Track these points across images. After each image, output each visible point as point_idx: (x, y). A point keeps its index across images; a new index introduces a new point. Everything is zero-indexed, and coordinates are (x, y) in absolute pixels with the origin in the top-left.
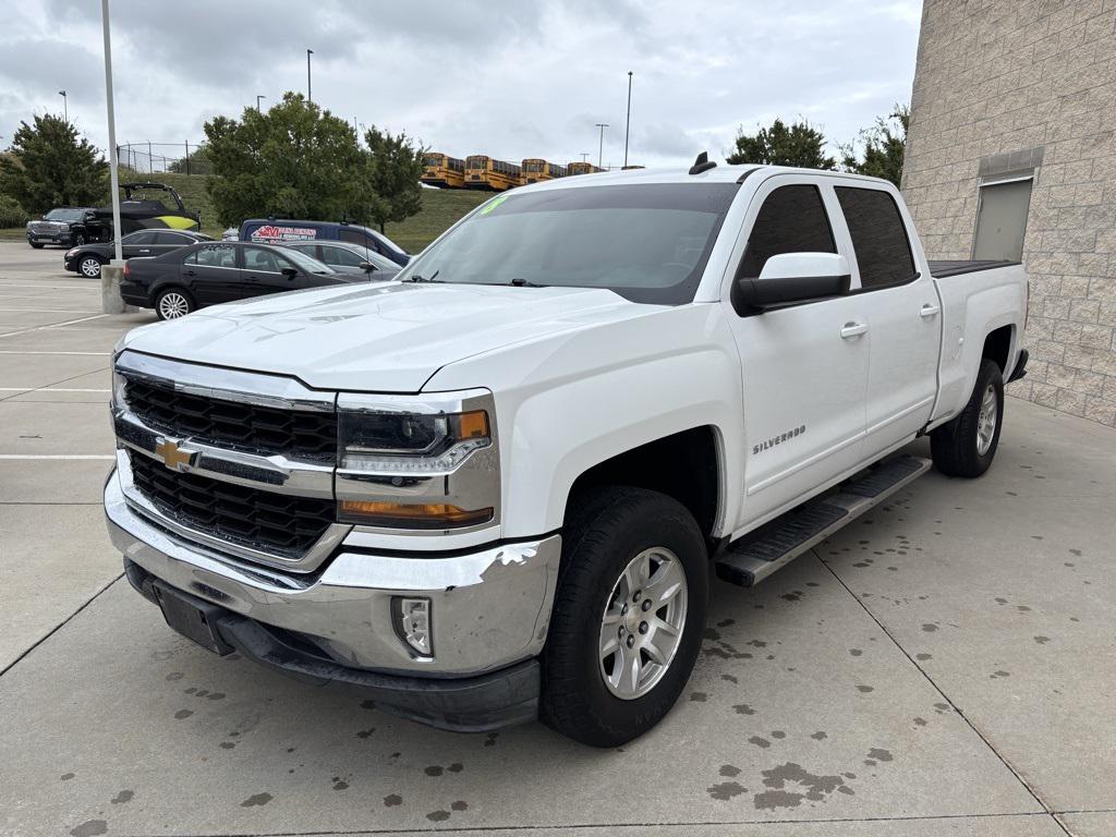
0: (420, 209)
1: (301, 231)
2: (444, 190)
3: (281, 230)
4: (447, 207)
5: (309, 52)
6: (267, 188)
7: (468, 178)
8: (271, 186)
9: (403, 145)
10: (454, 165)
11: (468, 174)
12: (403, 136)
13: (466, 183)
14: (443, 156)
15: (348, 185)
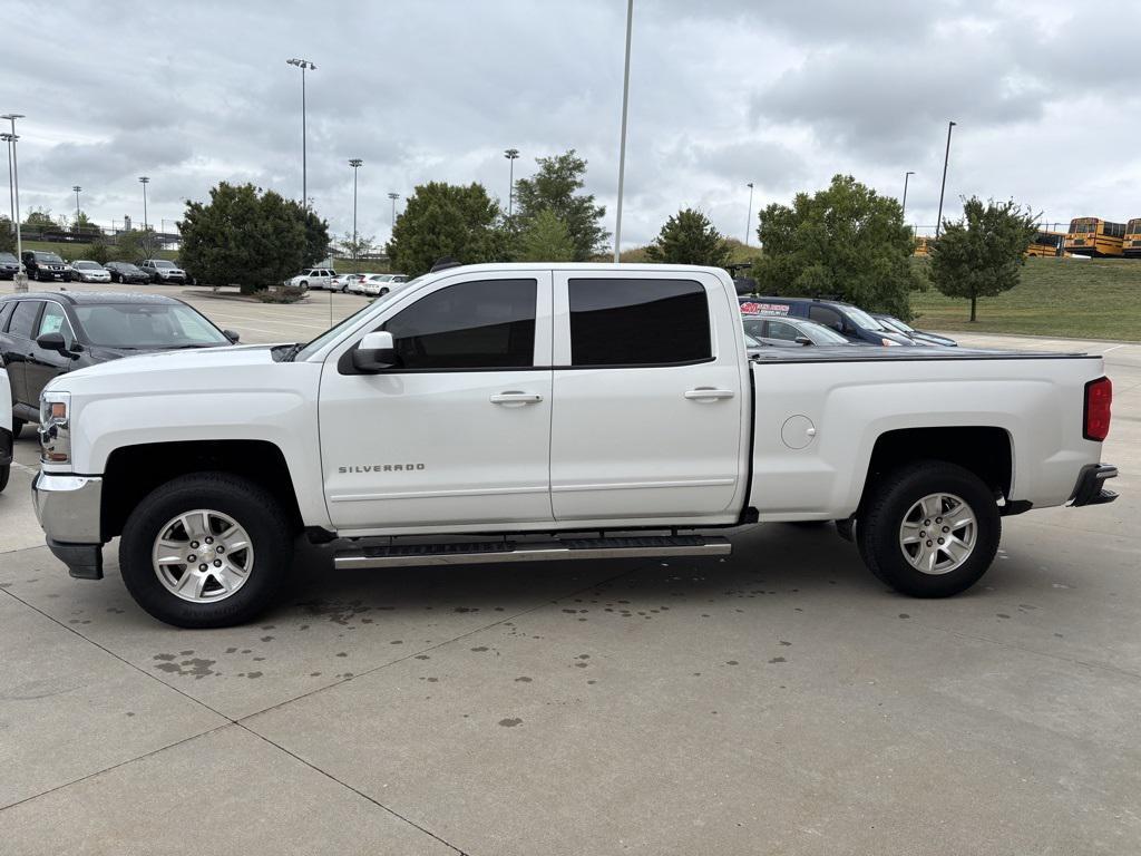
0: (1018, 282)
1: (775, 307)
2: (1096, 260)
3: (759, 306)
4: (1081, 279)
5: (952, 124)
6: (798, 267)
7: (1127, 245)
8: (801, 264)
9: (1010, 213)
10: (1111, 230)
11: (1128, 240)
12: (1010, 204)
13: (1124, 250)
14: (1097, 220)
15: (877, 261)
